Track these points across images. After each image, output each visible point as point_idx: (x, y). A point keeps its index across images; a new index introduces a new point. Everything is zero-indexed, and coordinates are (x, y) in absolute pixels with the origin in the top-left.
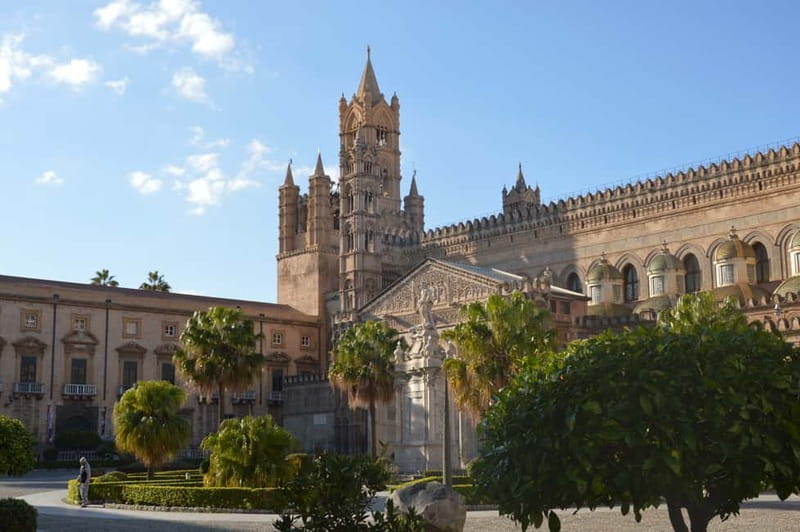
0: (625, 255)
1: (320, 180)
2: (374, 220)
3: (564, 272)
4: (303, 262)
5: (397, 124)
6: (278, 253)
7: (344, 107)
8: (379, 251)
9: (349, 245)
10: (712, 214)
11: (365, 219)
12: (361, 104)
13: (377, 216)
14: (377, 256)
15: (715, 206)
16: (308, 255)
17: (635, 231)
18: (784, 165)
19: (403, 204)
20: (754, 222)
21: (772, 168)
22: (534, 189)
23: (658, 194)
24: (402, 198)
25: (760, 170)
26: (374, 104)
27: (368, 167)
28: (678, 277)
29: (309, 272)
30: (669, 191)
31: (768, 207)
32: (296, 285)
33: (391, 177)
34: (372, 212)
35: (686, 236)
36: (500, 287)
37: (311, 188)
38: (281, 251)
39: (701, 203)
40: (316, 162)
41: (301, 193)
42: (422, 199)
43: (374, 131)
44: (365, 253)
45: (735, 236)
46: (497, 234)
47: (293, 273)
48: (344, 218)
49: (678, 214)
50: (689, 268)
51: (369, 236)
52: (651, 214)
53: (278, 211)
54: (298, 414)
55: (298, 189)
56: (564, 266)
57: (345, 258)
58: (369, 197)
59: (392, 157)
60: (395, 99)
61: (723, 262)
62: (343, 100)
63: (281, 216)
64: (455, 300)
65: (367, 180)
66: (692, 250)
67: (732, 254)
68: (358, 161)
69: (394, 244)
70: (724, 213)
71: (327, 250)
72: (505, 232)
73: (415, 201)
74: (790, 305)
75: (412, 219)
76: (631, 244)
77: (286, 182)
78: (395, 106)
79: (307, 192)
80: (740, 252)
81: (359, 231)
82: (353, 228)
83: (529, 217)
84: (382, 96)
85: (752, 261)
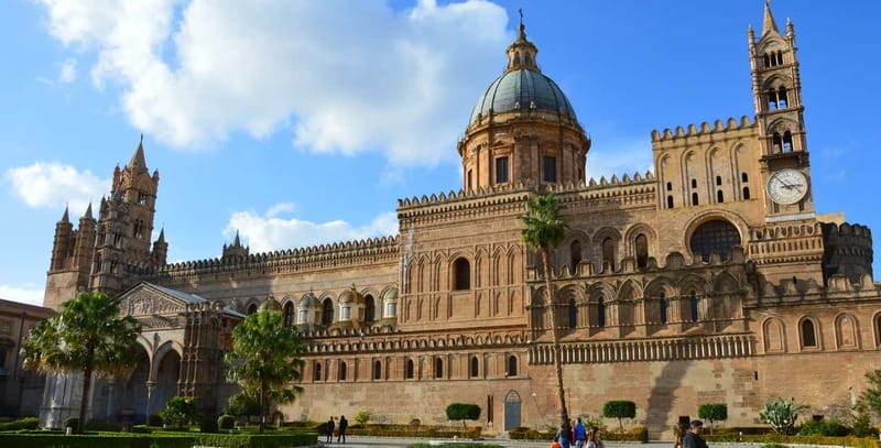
0: (287, 295)
1: (87, 220)
2: (120, 253)
3: (248, 303)
4: (67, 278)
5: (155, 191)
6: (48, 269)
7: (117, 172)
8: (121, 275)
9: (98, 268)
10: (344, 273)
11: (113, 252)
12: (129, 172)
13: (122, 250)
14: (119, 279)
15: (348, 269)
16: (71, 274)
17: (297, 280)
18: (390, 247)
19: (152, 246)
20: (368, 282)
21: (383, 248)
22: (245, 247)
23: (313, 257)
24: (152, 242)
25: (375, 249)
26: (139, 174)
27: (121, 215)
28: (317, 313)
29: (70, 286)
30: (320, 256)
31: (377, 273)
32: (59, 294)
33: (143, 226)
34: (119, 247)
35: (328, 286)
36: (187, 306)
37: (80, 226)
38: (51, 268)
39: (339, 266)
40: (87, 207)
41: (73, 229)
42: (167, 245)
43: (137, 193)
44: (108, 276)
45: (354, 289)
46: (206, 273)
47: (57, 286)
48: (97, 249)
49: (324, 272)
50: (327, 307)
51: (114, 263)
52: (307, 270)
53: (53, 239)
54: (35, 388)
55: (71, 225)
56: (248, 298)
57: (93, 277)
58: (118, 237)
59: (148, 212)
60: (156, 173)
61: (344, 305)
62: (117, 168)
63: (55, 243)
64: (157, 313)
65: (118, 224)
66: (330, 296)
67: (350, 300)
68: (113, 210)
69: (134, 272)
70: (352, 273)
71: (84, 271)
72: (212, 272)
73: (161, 245)
74: (375, 335)
75: (157, 257)
76: (293, 288)
77: (63, 219)
78: (156, 178)
79: (77, 228)
80: (356, 299)
81: (107, 260)
82: (102, 257)
83: (230, 264)
84: (147, 169)
85: (362, 306)
